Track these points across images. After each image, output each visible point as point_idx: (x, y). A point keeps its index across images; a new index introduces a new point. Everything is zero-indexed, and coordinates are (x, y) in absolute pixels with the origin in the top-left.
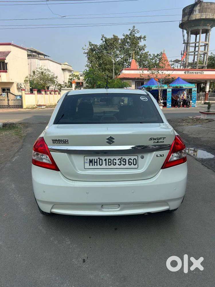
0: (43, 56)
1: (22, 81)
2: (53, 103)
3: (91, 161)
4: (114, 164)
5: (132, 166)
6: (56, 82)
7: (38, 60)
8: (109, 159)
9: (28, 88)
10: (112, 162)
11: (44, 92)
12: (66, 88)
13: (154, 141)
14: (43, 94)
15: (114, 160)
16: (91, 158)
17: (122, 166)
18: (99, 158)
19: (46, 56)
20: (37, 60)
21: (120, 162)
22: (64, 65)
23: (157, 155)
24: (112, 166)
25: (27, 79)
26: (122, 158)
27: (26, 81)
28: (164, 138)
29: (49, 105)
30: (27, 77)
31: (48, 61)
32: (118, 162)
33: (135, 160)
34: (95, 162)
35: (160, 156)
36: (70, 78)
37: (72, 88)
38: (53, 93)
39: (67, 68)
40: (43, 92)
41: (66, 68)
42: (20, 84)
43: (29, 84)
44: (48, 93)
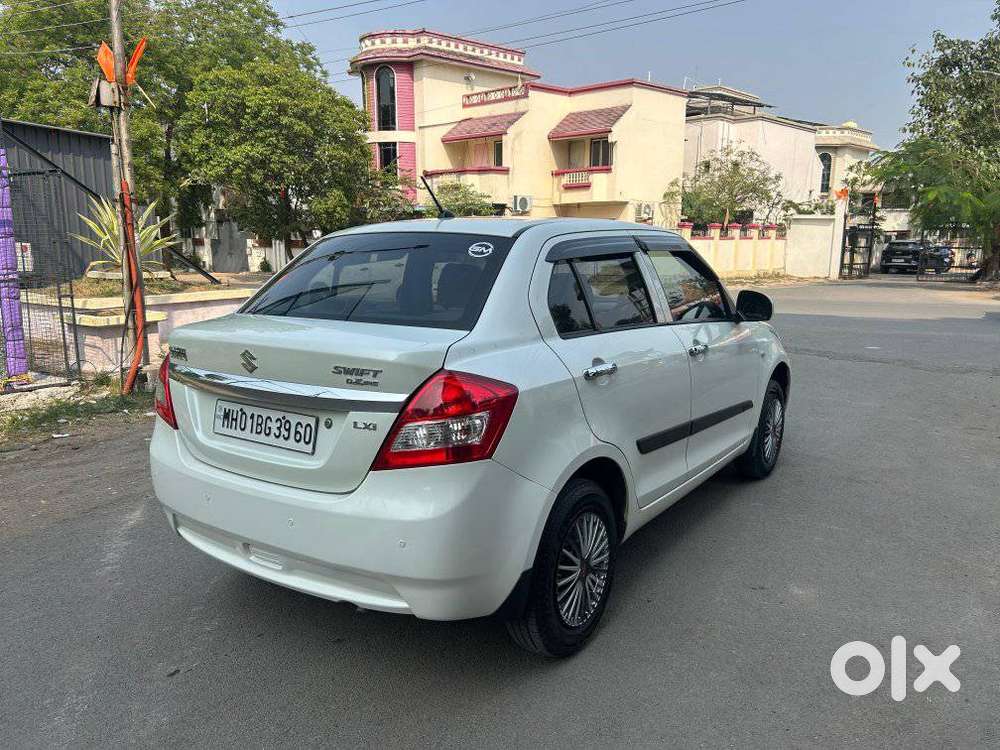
0: (750, 109)
1: (656, 197)
2: (749, 268)
3: (226, 416)
4: (267, 432)
5: (302, 446)
6: (773, 194)
7: (726, 124)
8: (259, 416)
9: (674, 217)
10: (263, 426)
11: (718, 231)
12: (818, 215)
13: (349, 377)
14: (712, 238)
15: (268, 421)
16: (228, 406)
17: (281, 442)
18: (241, 410)
19: (760, 105)
20: (722, 122)
21: (279, 428)
22: (838, 133)
23: (355, 423)
24: (262, 438)
25: (675, 189)
26: (284, 418)
27: (669, 196)
28: (376, 373)
29: (730, 276)
30: (674, 183)
31: (761, 122)
32: (274, 426)
33: (308, 429)
34: (233, 419)
35: (363, 426)
36: (852, 175)
37: (832, 217)
38: (772, 233)
39: (853, 142)
40: (715, 233)
41: (847, 141)
42: (648, 206)
43: (680, 207)
44: (754, 233)
